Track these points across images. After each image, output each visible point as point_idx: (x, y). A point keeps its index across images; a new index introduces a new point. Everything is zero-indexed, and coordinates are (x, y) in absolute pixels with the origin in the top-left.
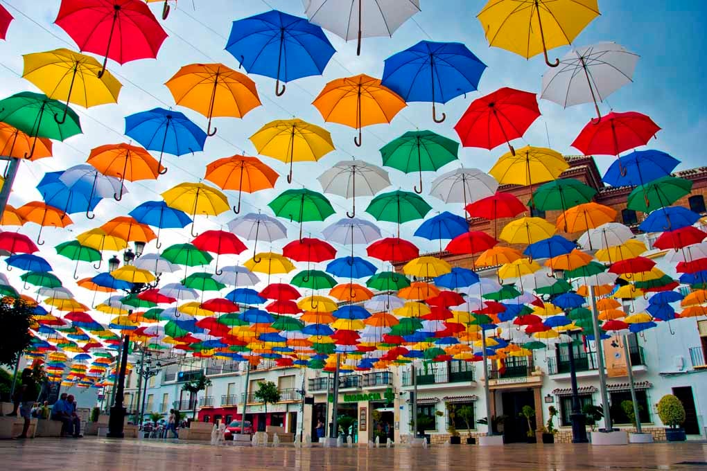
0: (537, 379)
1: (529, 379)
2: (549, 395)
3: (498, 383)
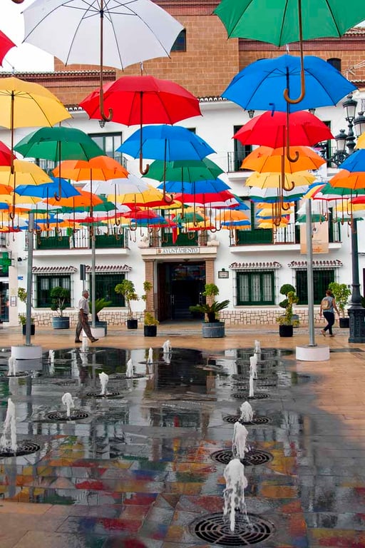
0: (213, 250)
1: (203, 250)
2: (223, 270)
3: (162, 253)
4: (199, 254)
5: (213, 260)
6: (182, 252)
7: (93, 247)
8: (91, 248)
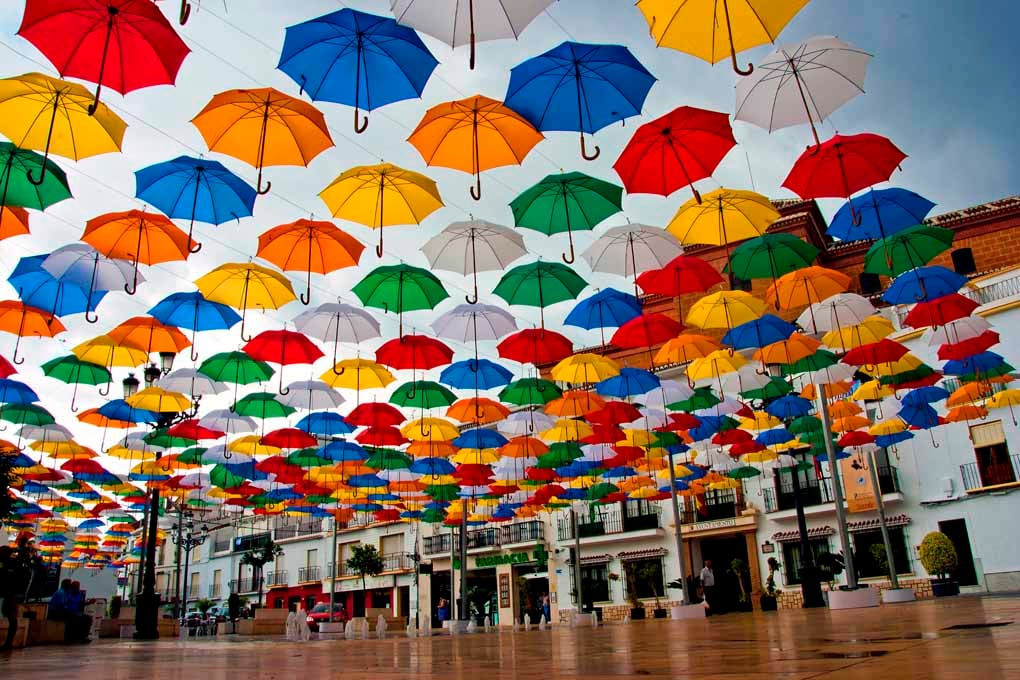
0: (750, 520)
1: (739, 521)
2: (767, 543)
3: (695, 530)
4: (735, 527)
5: (754, 532)
6: (717, 526)
7: (576, 536)
8: (574, 537)
